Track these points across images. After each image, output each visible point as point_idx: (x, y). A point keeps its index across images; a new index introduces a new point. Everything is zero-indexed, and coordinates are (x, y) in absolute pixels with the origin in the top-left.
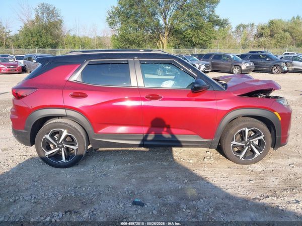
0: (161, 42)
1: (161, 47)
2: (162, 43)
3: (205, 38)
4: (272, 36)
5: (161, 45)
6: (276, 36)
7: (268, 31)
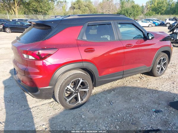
0: (12, 10)
1: (13, 13)
2: (14, 10)
3: (45, 8)
4: (79, 9)
5: (13, 12)
6: (81, 8)
7: (76, 6)
